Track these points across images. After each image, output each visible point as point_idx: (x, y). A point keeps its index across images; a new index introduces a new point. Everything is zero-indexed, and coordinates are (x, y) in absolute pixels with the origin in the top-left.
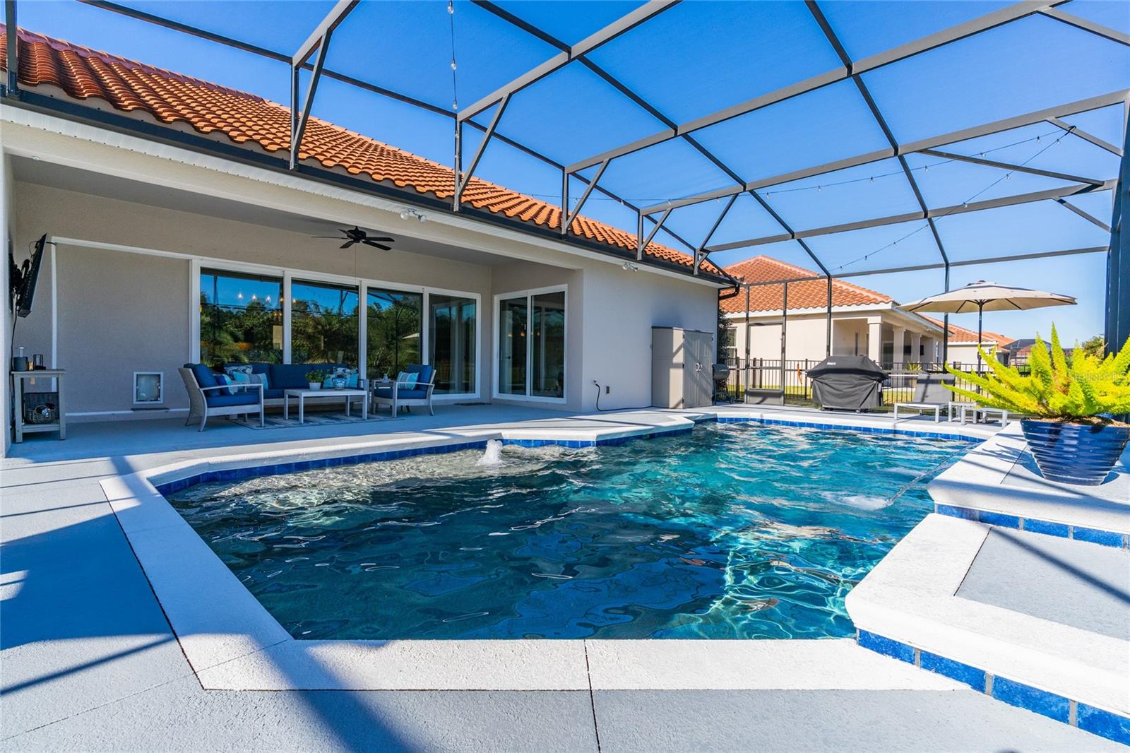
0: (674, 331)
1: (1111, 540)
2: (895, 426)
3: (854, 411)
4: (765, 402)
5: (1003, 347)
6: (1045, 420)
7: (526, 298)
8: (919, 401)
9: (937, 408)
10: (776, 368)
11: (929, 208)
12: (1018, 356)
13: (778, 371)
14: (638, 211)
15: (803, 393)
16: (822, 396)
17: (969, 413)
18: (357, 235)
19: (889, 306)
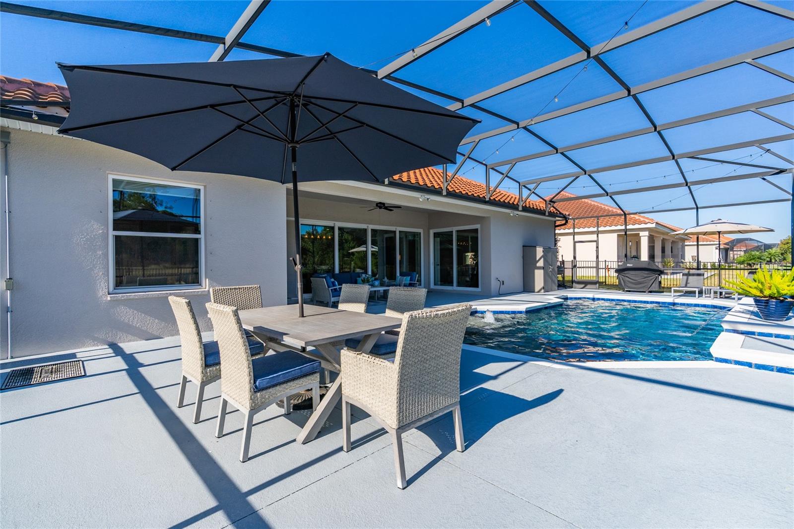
0: (537, 248)
1: (787, 337)
2: (674, 300)
3: (645, 292)
4: (587, 287)
5: (724, 244)
6: (762, 299)
7: (452, 231)
8: (684, 286)
9: (697, 290)
10: (593, 267)
11: (688, 181)
12: (734, 250)
13: (594, 269)
14: (519, 183)
15: (604, 281)
16: (625, 284)
17: (715, 293)
18: (381, 205)
19: (654, 225)
